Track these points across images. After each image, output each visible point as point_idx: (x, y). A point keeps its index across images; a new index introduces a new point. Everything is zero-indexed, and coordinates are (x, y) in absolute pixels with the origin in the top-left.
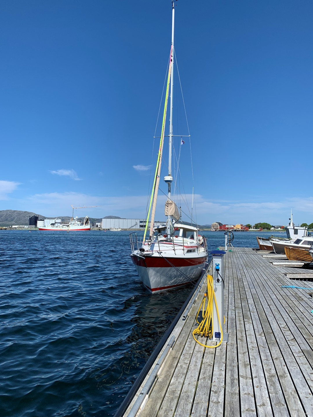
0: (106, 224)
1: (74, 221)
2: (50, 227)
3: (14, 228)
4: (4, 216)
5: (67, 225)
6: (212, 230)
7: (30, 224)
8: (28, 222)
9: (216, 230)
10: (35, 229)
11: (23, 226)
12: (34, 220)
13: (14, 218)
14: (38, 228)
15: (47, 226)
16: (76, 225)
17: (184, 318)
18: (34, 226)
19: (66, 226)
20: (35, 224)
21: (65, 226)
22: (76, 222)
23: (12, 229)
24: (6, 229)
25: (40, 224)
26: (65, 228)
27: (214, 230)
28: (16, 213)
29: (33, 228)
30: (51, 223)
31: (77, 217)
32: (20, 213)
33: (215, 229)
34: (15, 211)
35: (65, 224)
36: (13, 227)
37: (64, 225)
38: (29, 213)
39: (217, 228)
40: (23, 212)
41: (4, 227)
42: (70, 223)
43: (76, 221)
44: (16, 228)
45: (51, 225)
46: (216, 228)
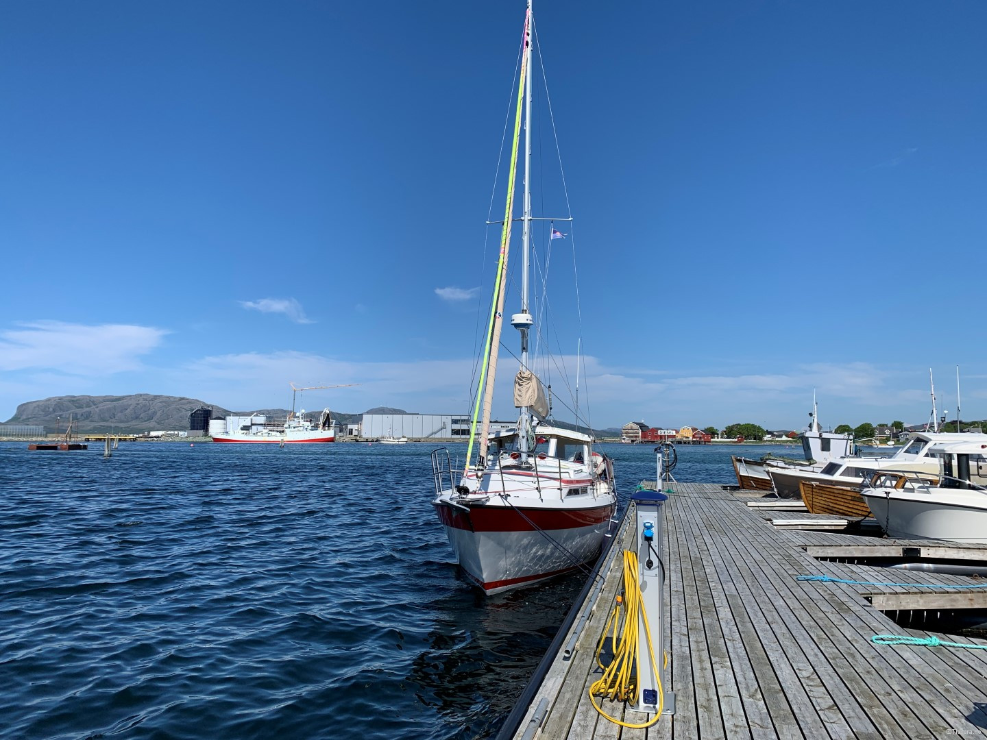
0: (371, 428)
1: (295, 419)
2: (239, 436)
3: (155, 437)
4: (131, 407)
5: (280, 429)
6: (623, 441)
7: (193, 428)
8: (187, 423)
9: (633, 441)
10: (203, 440)
11: (176, 432)
12: (201, 418)
13: (155, 413)
14: (211, 437)
15: (231, 432)
16: (301, 428)
17: (567, 655)
18: (202, 432)
19: (277, 431)
20: (205, 427)
21: (274, 433)
22: (302, 422)
23: (150, 439)
24: (135, 440)
25: (215, 427)
26: (275, 437)
27: (627, 441)
28: (158, 401)
29: (198, 436)
30: (241, 426)
31: (303, 411)
32: (167, 402)
33: (632, 439)
34: (156, 397)
35: (275, 428)
36: (153, 434)
37: (273, 431)
38: (189, 401)
39: (636, 437)
40: (175, 398)
41: (131, 436)
42: (286, 426)
43: (301, 420)
44: (158, 437)
45: (242, 429)
46: (632, 437)
